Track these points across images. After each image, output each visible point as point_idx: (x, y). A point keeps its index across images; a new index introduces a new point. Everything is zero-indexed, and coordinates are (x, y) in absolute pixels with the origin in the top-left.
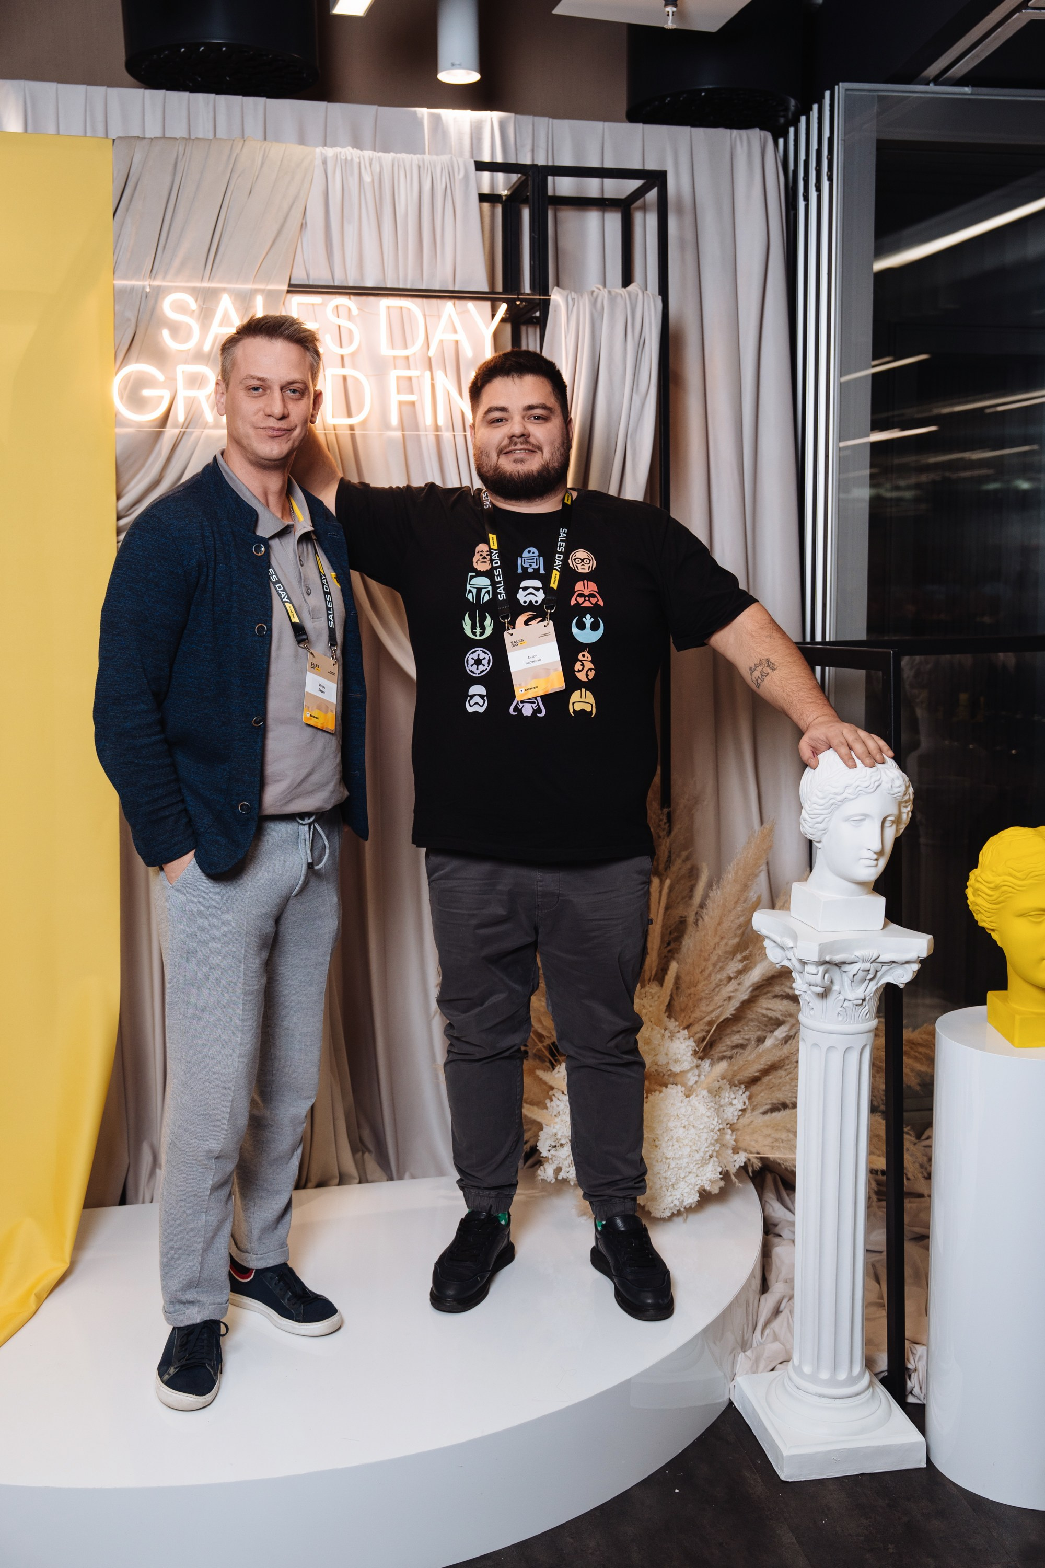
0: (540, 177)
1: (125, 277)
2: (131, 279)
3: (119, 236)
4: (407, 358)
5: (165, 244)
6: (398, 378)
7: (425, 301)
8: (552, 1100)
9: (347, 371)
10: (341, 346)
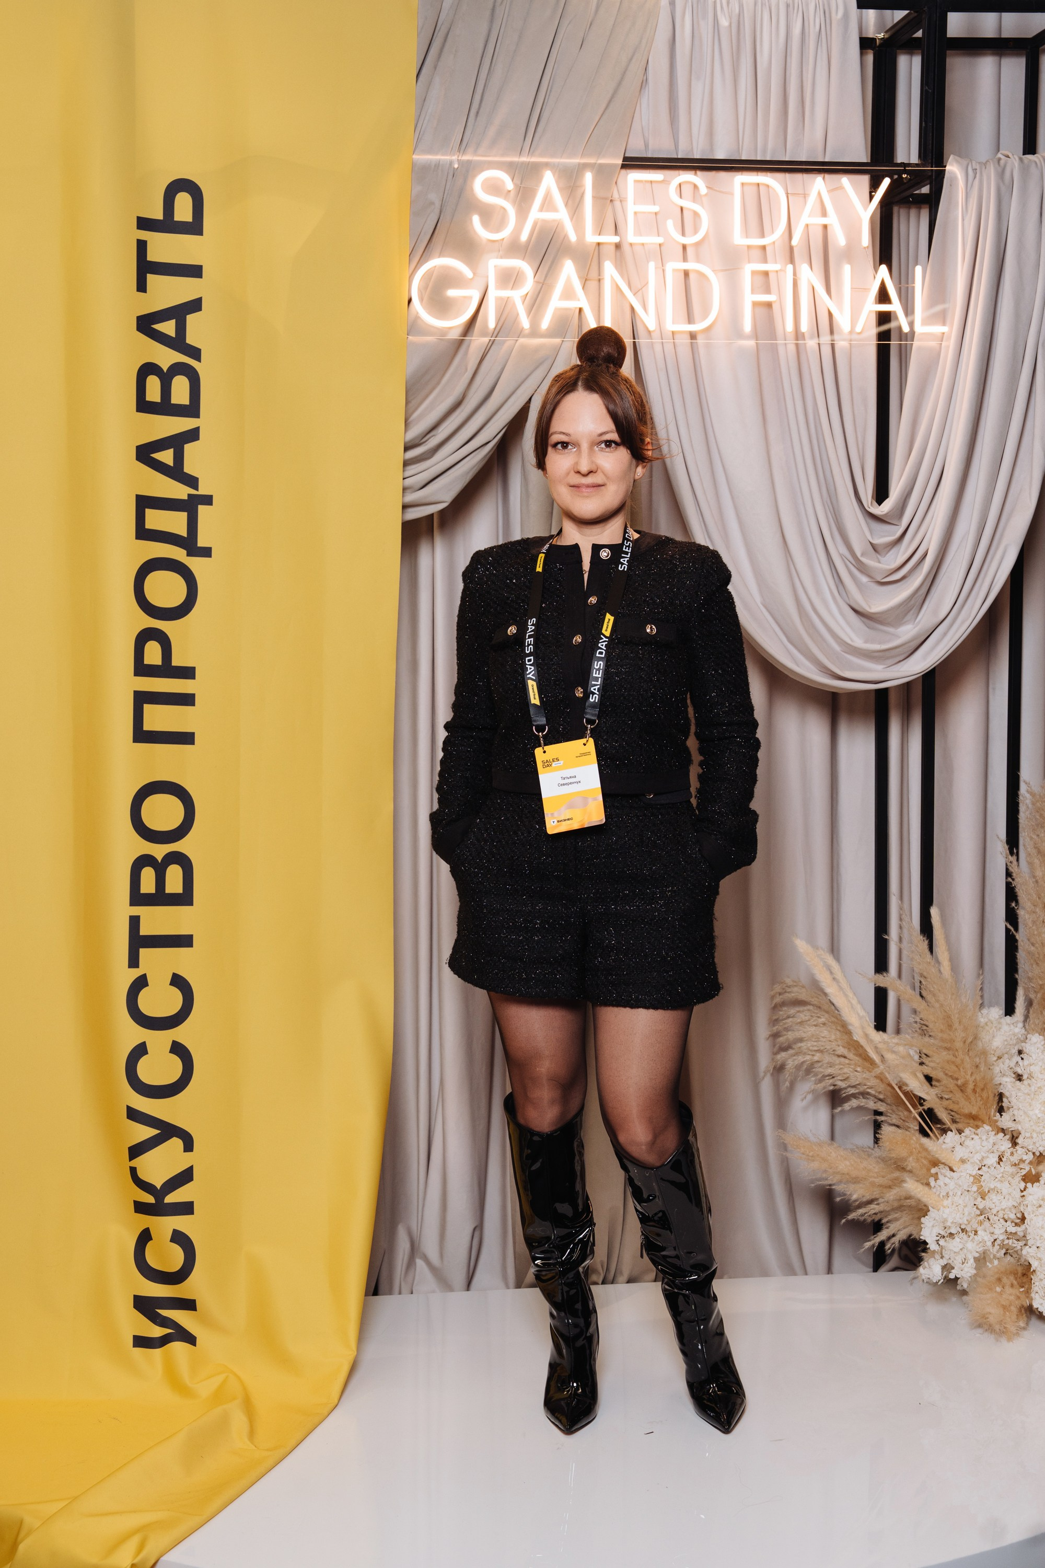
0: (938, 15)
1: (430, 151)
2: (437, 154)
3: (425, 100)
4: (764, 248)
5: (479, 109)
6: (754, 273)
7: (788, 176)
8: (936, 1180)
9: (690, 266)
10: (683, 234)
